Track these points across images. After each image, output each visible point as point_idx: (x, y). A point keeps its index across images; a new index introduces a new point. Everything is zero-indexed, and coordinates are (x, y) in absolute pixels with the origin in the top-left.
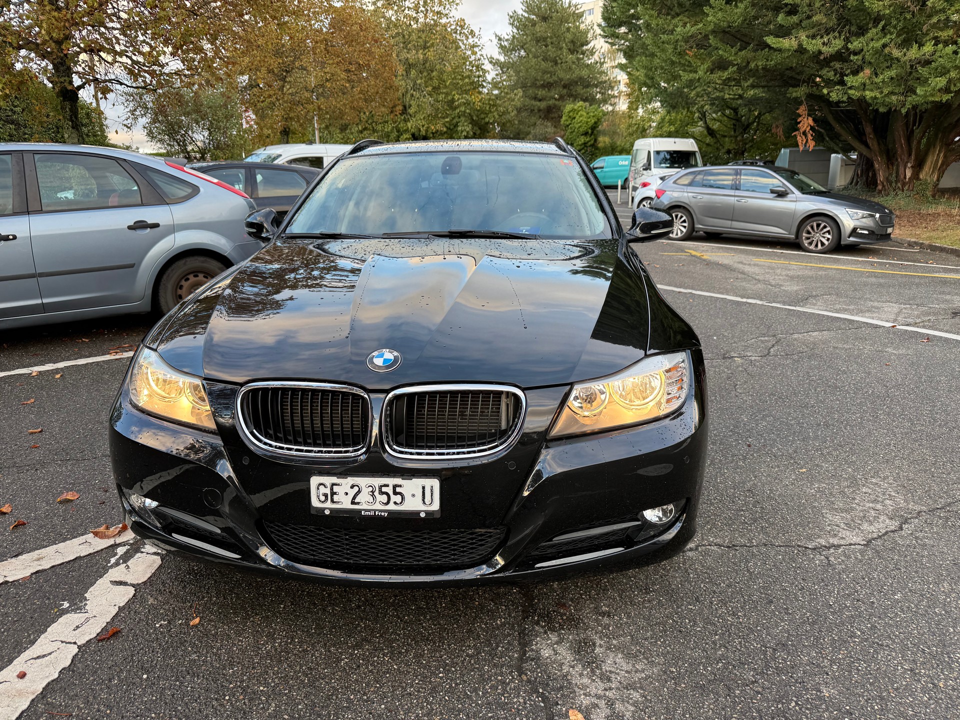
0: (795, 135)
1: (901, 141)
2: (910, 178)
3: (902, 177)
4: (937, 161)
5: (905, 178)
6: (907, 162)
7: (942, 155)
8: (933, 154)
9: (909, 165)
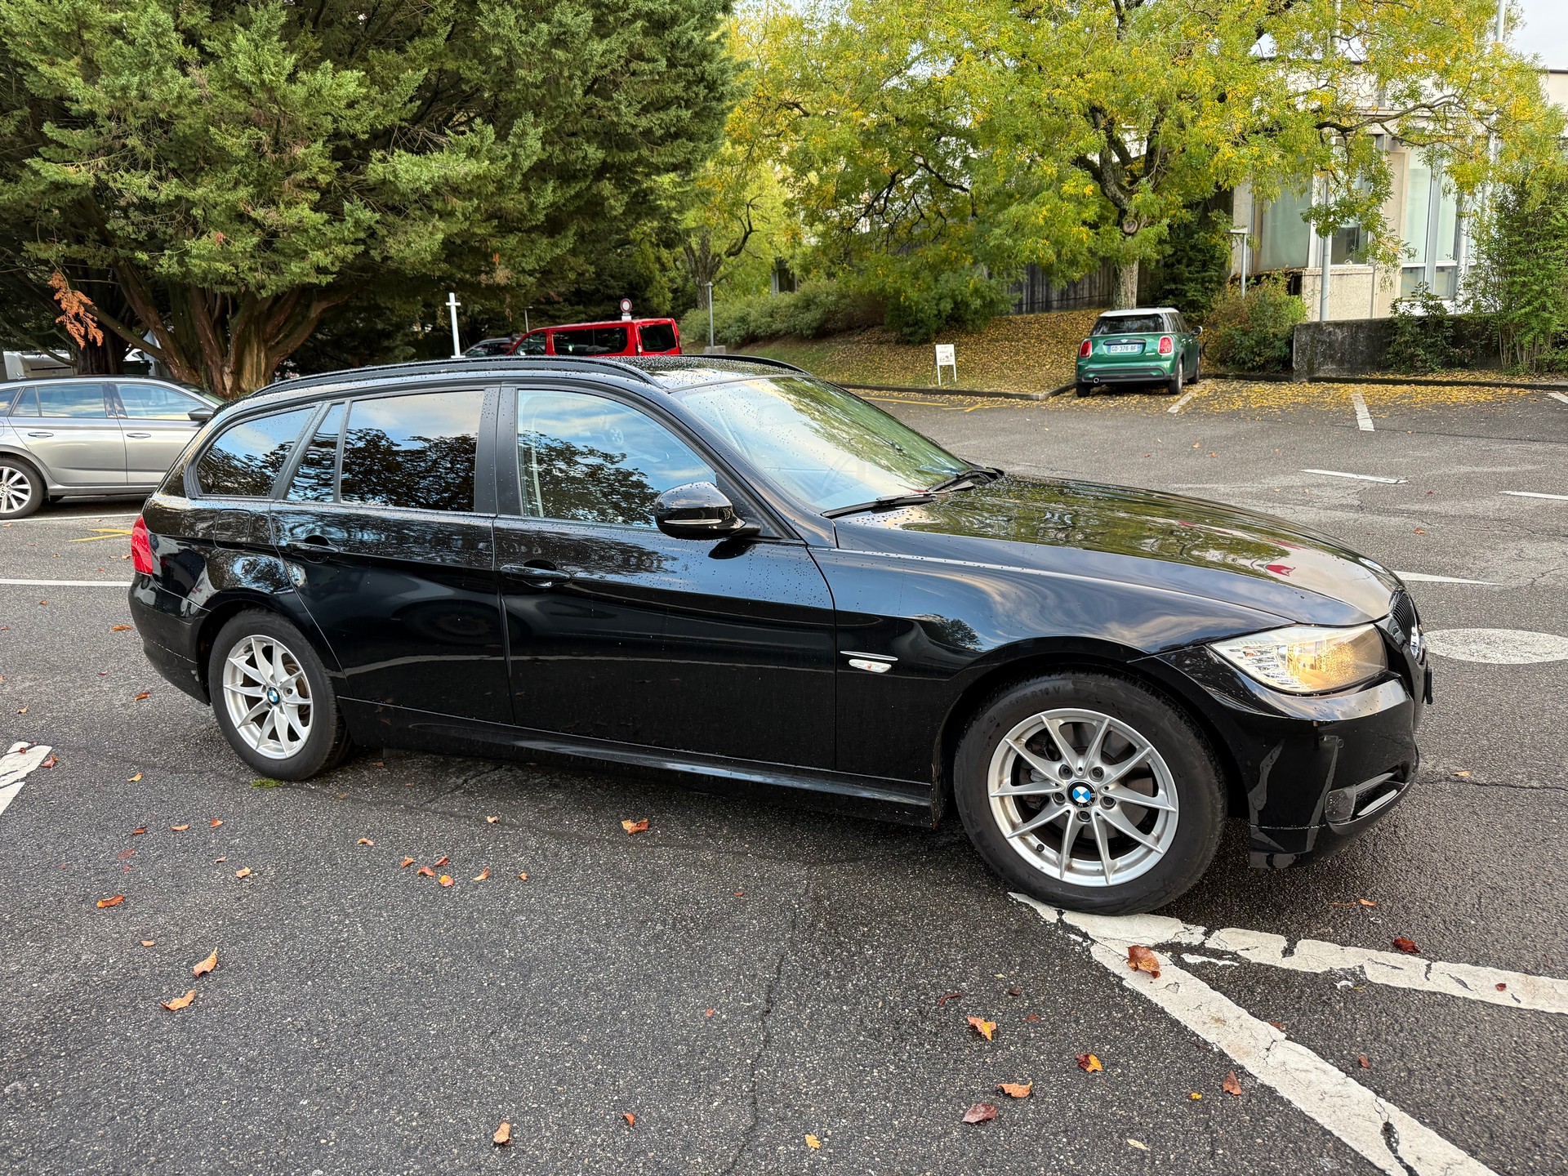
0: (61, 322)
1: (206, 335)
2: (231, 389)
3: (220, 387)
4: (259, 363)
5: (225, 389)
6: (223, 366)
7: (263, 355)
8: (251, 354)
9: (227, 370)
